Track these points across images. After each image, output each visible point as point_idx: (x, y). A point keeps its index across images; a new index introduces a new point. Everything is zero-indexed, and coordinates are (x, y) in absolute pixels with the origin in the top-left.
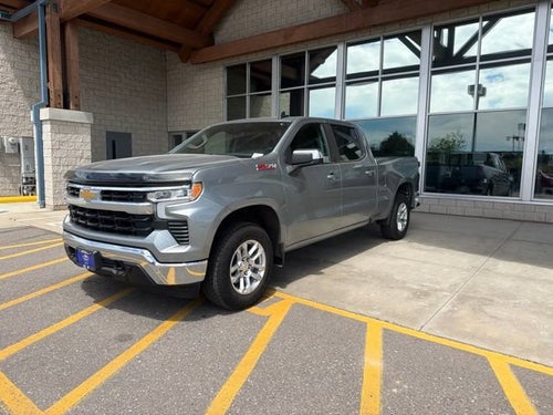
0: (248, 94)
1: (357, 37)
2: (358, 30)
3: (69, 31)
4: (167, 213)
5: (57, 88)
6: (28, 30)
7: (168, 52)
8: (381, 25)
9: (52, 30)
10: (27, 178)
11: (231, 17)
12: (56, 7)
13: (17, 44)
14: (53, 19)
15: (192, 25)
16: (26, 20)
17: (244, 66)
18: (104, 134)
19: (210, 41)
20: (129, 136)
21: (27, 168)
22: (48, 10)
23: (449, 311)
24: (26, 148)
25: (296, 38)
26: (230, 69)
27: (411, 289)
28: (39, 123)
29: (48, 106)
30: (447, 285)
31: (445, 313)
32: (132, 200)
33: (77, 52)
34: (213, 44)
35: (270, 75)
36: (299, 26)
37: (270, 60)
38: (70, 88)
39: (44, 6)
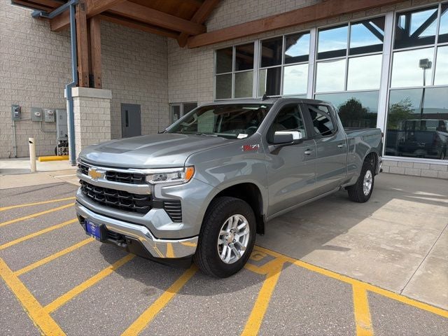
0: (233, 72)
1: (327, 24)
2: (328, 18)
3: (93, 24)
4: (163, 194)
5: (85, 71)
6: (62, 24)
7: (169, 39)
8: (348, 13)
9: (80, 24)
10: (61, 141)
11: (221, 9)
12: (83, 6)
13: (54, 36)
14: (81, 16)
15: (189, 17)
16: (60, 17)
17: (230, 49)
18: (119, 105)
19: (203, 29)
20: (138, 107)
21: (61, 133)
22: (77, 9)
23: (424, 274)
24: (61, 117)
25: (274, 26)
26: (219, 52)
27: (386, 251)
28: (71, 99)
29: (78, 86)
30: (418, 247)
31: (420, 277)
32: (132, 182)
33: (99, 41)
34: (206, 32)
35: (252, 55)
36: (277, 16)
37: (253, 44)
38: (94, 71)
39: (74, 6)
